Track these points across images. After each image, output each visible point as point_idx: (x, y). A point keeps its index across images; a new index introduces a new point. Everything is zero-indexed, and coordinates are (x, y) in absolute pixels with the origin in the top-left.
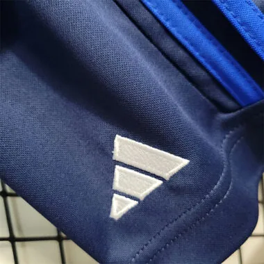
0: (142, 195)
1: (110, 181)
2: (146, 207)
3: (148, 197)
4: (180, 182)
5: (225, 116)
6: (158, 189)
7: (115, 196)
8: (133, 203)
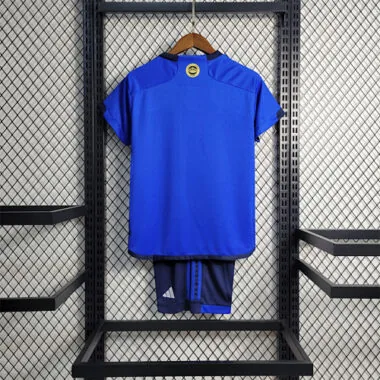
2: (167, 298)
4: (172, 299)
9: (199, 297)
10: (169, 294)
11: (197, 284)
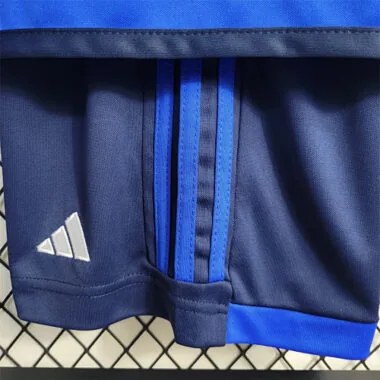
0: (59, 253)
1: (53, 230)
2: (56, 260)
3: (60, 257)
4: (78, 264)
5: (147, 263)
6: (67, 259)
7: (49, 239)
8: (52, 252)
9: (219, 267)
10: (67, 241)
11: (206, 203)
